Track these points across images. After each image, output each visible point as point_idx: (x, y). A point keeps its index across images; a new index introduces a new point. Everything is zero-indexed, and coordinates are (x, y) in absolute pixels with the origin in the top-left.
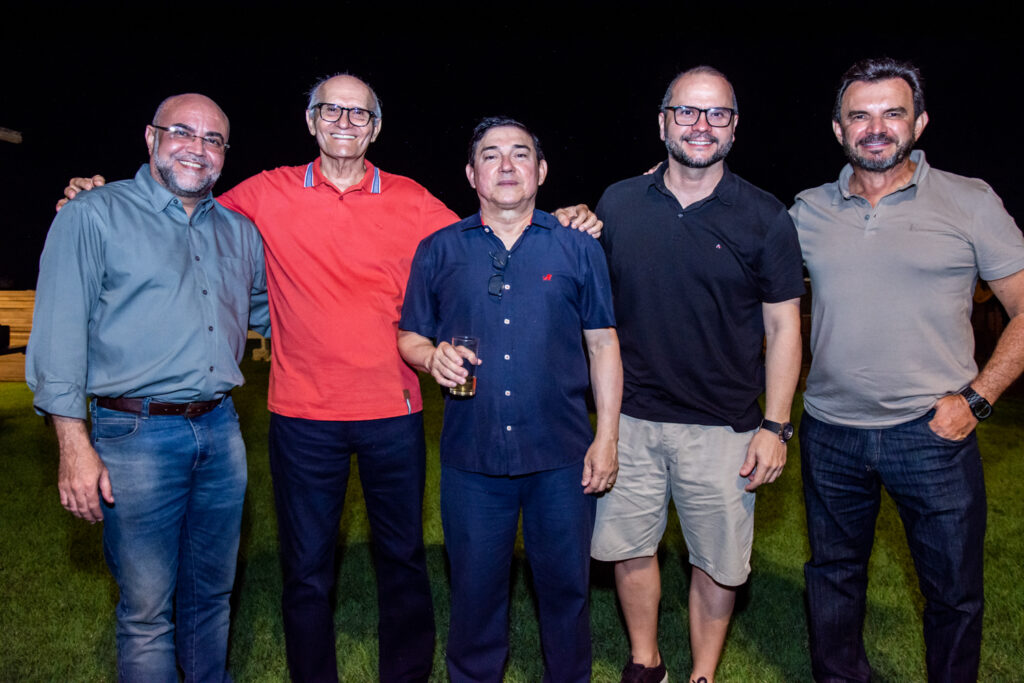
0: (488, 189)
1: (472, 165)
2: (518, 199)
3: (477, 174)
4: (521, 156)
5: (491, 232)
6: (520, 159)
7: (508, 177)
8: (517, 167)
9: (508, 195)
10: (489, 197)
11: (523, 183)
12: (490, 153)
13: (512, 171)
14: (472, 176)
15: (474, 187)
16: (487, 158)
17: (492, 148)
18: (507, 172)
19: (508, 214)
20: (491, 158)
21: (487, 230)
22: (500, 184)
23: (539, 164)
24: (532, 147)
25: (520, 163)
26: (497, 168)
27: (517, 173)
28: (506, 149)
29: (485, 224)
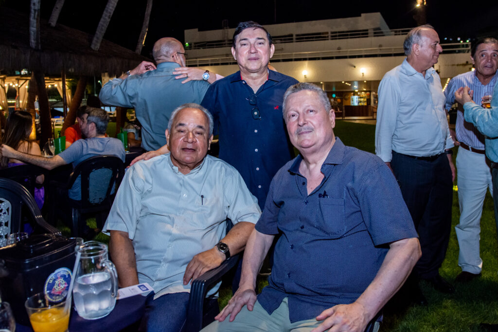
0: (243, 61)
1: (235, 48)
2: (259, 67)
3: (237, 53)
4: (260, 44)
5: (246, 83)
6: (260, 46)
7: (253, 56)
8: (259, 50)
9: (254, 66)
10: (244, 66)
11: (262, 58)
12: (244, 42)
13: (256, 52)
14: (235, 53)
15: (236, 59)
16: (242, 45)
17: (245, 39)
18: (253, 53)
19: (255, 75)
20: (244, 45)
21: (244, 82)
22: (250, 59)
23: (270, 47)
24: (266, 39)
25: (260, 48)
26: (248, 50)
27: (259, 53)
28: (252, 40)
29: (243, 79)
